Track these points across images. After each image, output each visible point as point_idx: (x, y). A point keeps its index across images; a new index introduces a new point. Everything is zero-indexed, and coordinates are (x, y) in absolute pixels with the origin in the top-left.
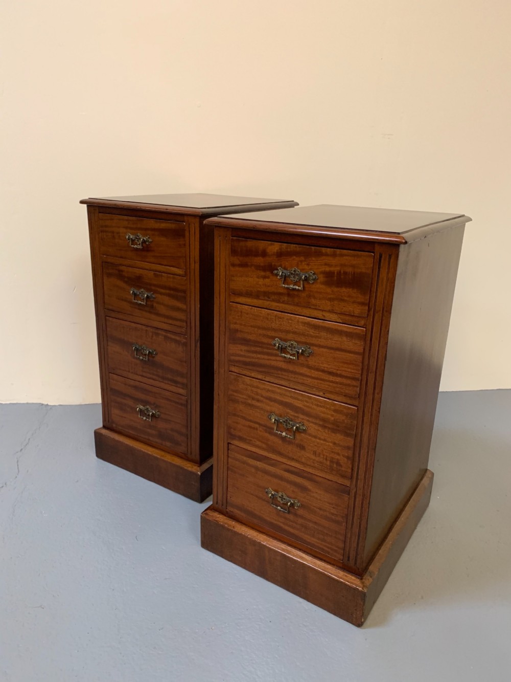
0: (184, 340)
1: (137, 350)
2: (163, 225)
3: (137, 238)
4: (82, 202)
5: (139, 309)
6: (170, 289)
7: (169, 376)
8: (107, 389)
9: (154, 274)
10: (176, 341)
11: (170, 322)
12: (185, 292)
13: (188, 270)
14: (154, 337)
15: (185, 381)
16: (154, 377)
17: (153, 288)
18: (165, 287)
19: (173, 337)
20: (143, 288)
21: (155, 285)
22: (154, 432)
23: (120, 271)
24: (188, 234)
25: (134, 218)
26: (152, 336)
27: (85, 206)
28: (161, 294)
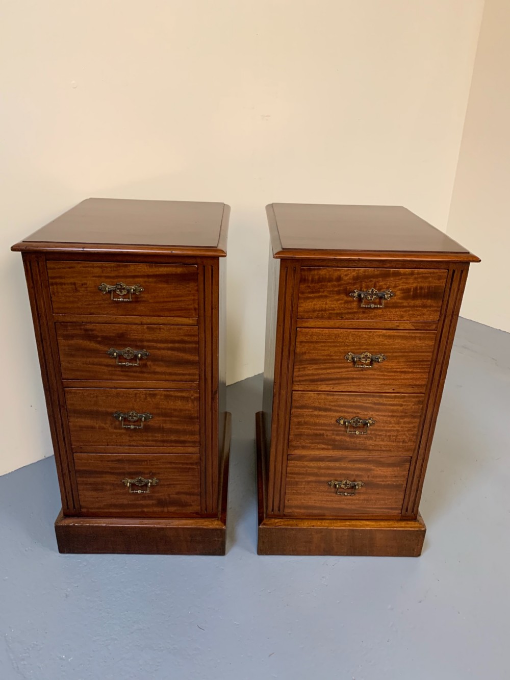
0: (197, 395)
1: (125, 419)
2: (163, 270)
3: (118, 289)
4: (14, 249)
5: (122, 371)
6: (173, 342)
7: (173, 438)
8: (69, 472)
9: (148, 328)
10: (183, 398)
11: (174, 377)
12: (198, 343)
13: (202, 318)
14: (149, 399)
15: (197, 437)
16: (149, 443)
17: (146, 344)
18: (166, 341)
19: (180, 394)
20: (130, 346)
21: (149, 341)
22: (150, 502)
23: (86, 330)
24: (202, 278)
25: (113, 264)
26: (146, 399)
27: (19, 254)
28: (159, 349)
